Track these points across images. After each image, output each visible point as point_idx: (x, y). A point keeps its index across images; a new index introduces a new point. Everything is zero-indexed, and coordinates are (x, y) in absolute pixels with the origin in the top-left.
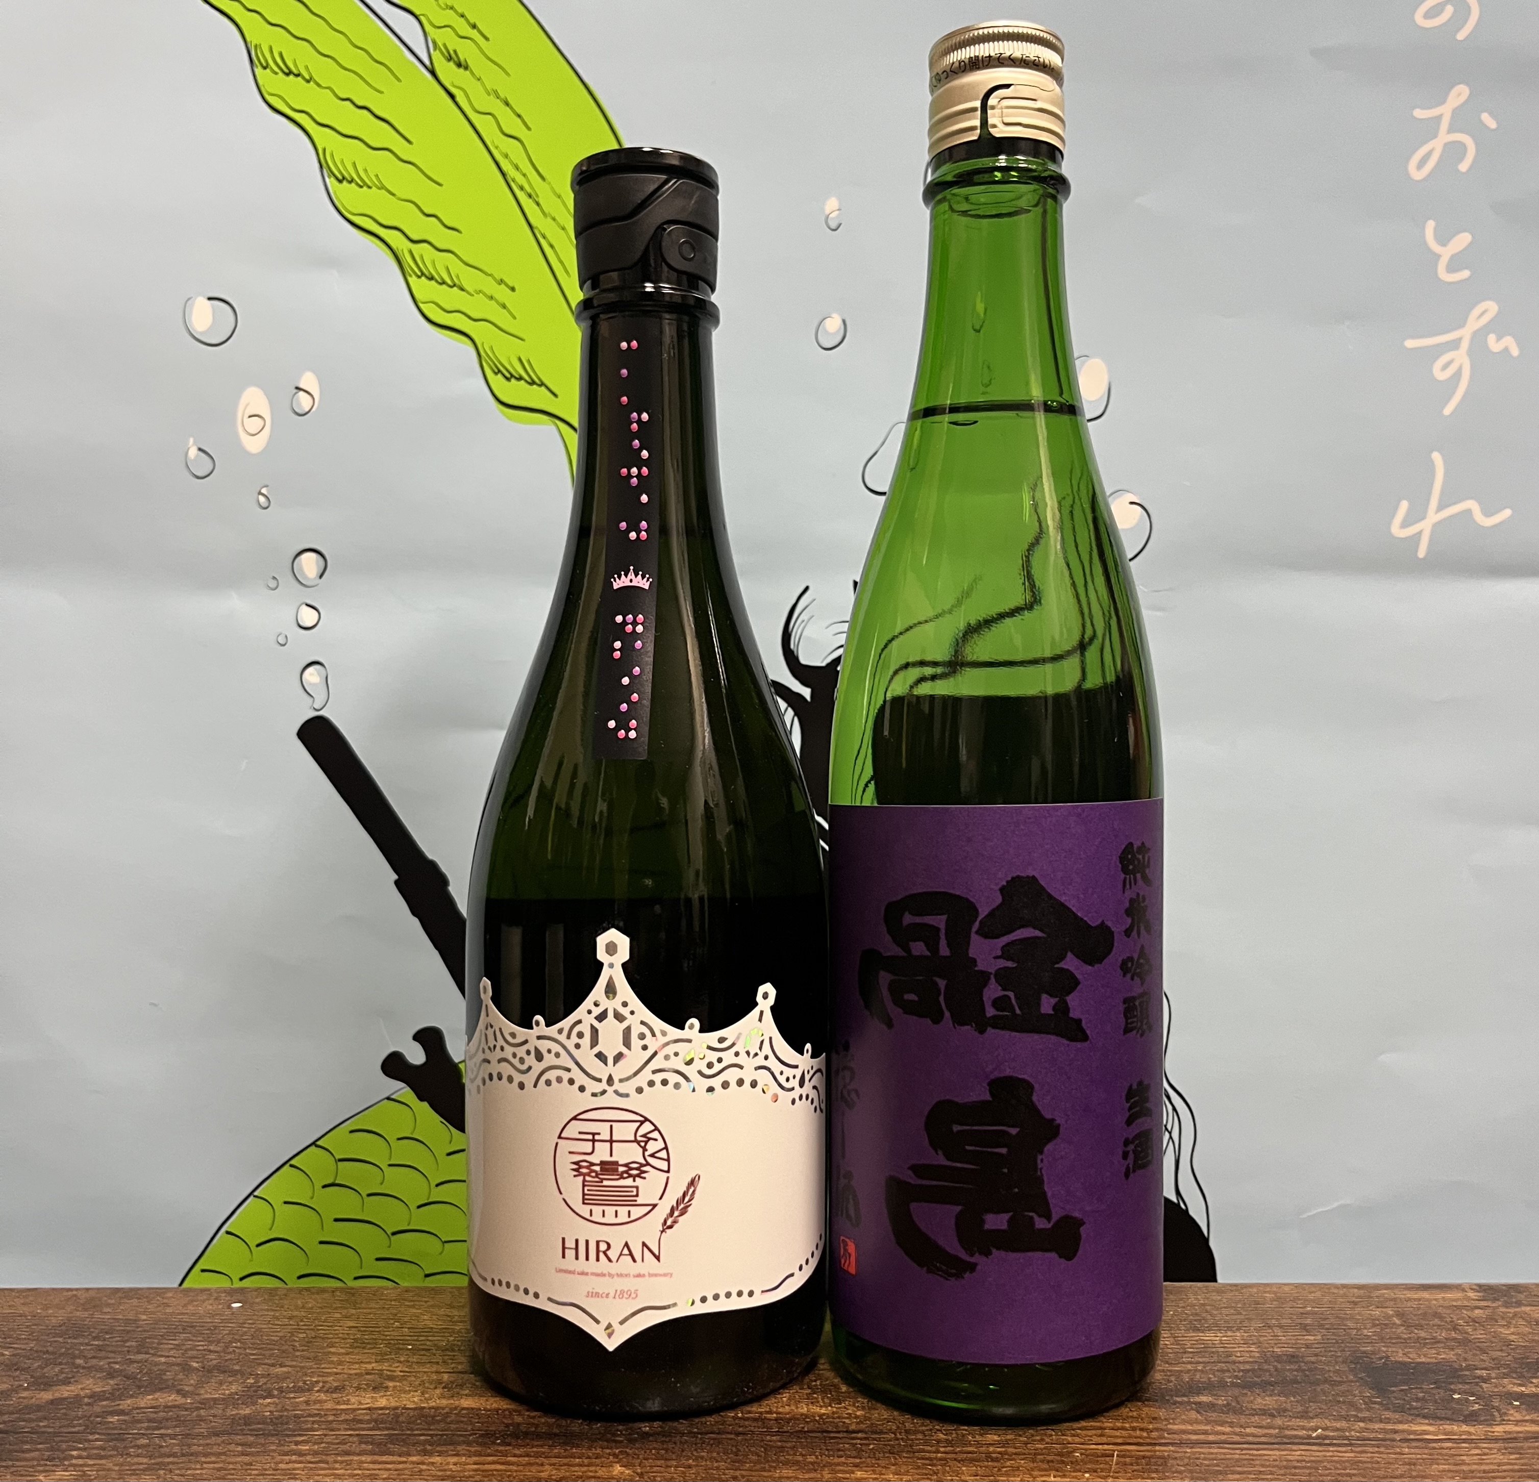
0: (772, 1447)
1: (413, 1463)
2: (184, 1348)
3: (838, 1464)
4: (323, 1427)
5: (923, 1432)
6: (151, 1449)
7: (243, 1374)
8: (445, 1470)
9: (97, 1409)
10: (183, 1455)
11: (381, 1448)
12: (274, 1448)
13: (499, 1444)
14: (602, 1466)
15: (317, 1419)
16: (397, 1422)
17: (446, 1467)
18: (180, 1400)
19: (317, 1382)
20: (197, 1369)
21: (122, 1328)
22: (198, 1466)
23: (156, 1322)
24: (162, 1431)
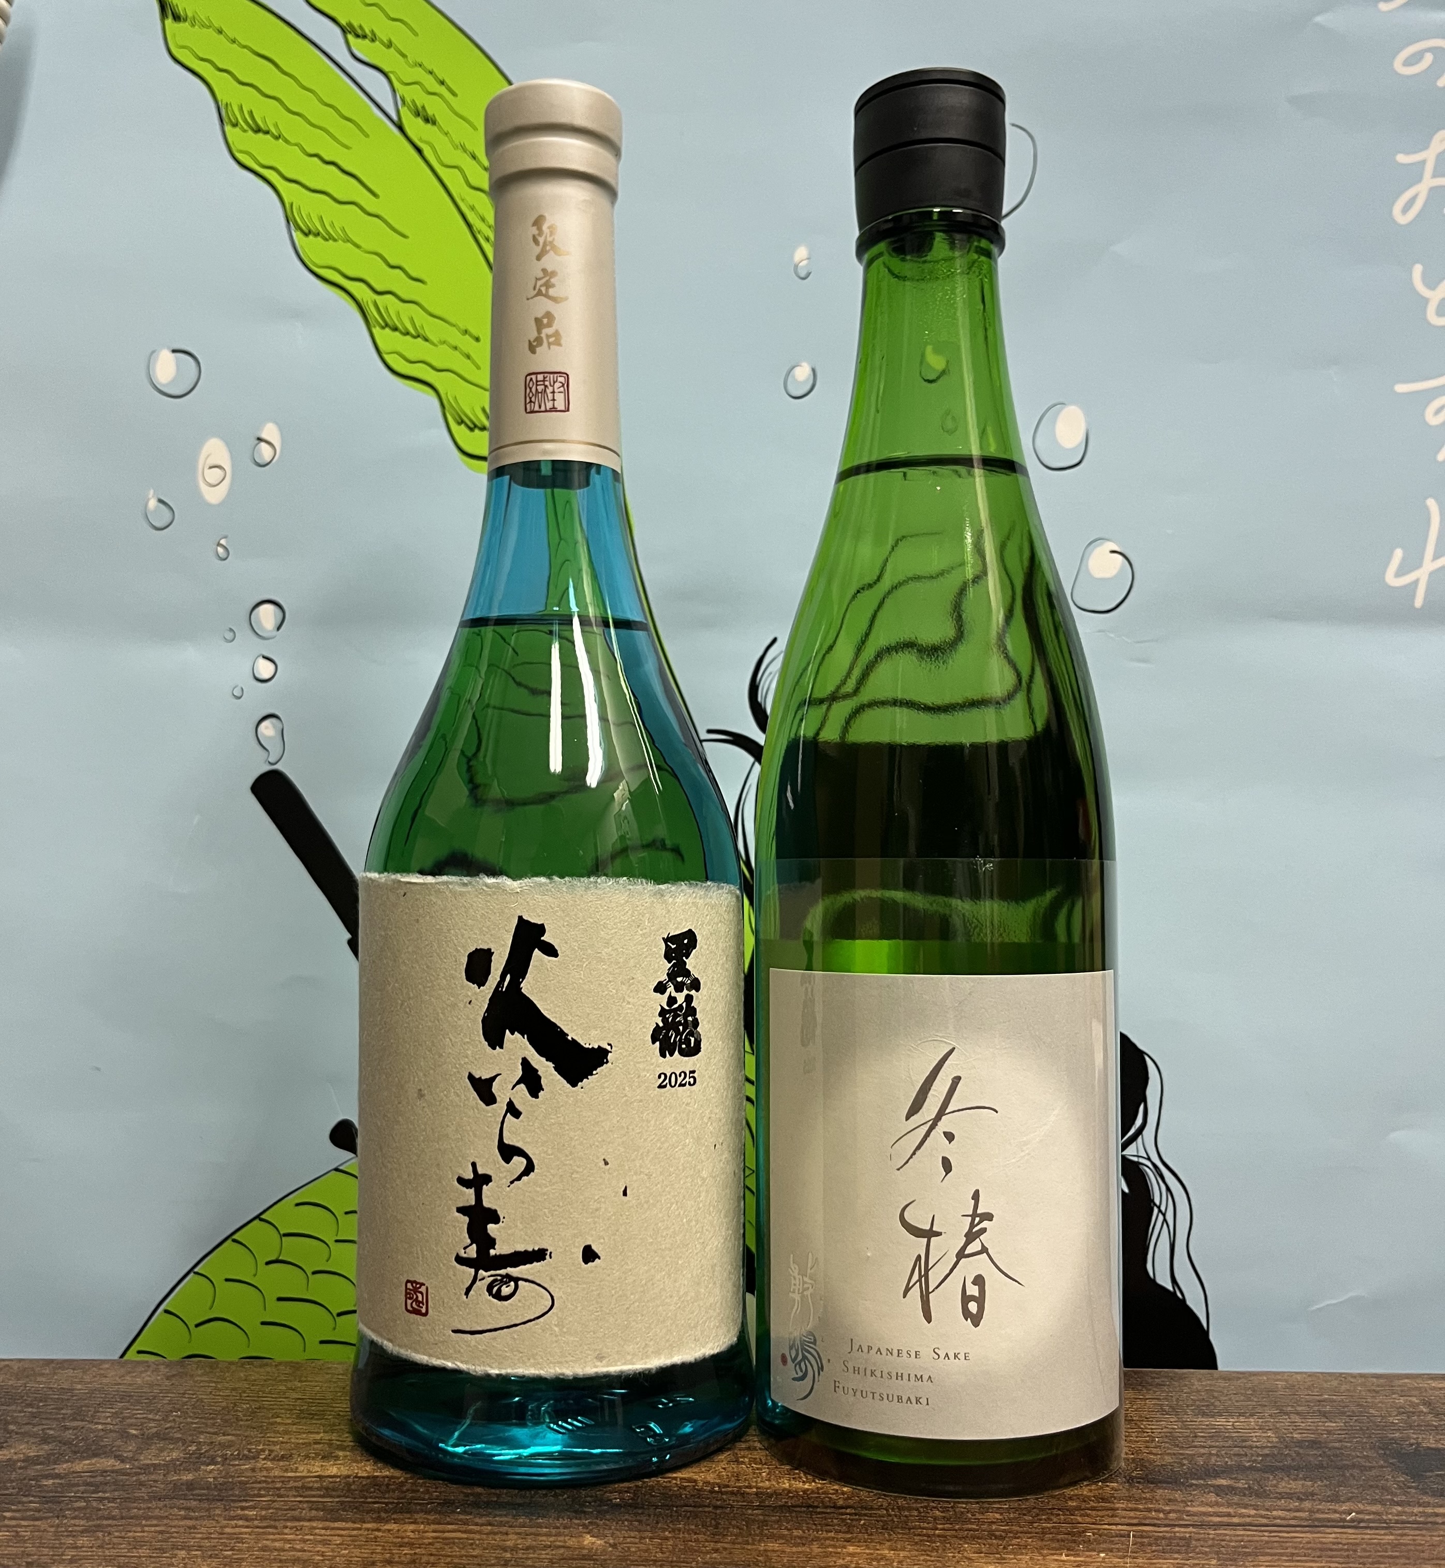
0: (754, 1521)
1: (368, 1529)
2: (121, 1416)
3: (828, 1539)
4: (270, 1493)
5: (917, 1509)
6: (88, 1511)
7: (184, 1442)
8: (403, 1538)
9: (31, 1473)
10: (122, 1518)
11: (332, 1515)
12: (218, 1512)
13: (459, 1513)
14: (572, 1536)
15: (264, 1485)
16: (349, 1490)
17: (403, 1534)
18: (118, 1465)
19: (263, 1450)
20: (136, 1436)
21: (57, 1396)
22: (139, 1529)
23: (92, 1392)
24: (100, 1494)
